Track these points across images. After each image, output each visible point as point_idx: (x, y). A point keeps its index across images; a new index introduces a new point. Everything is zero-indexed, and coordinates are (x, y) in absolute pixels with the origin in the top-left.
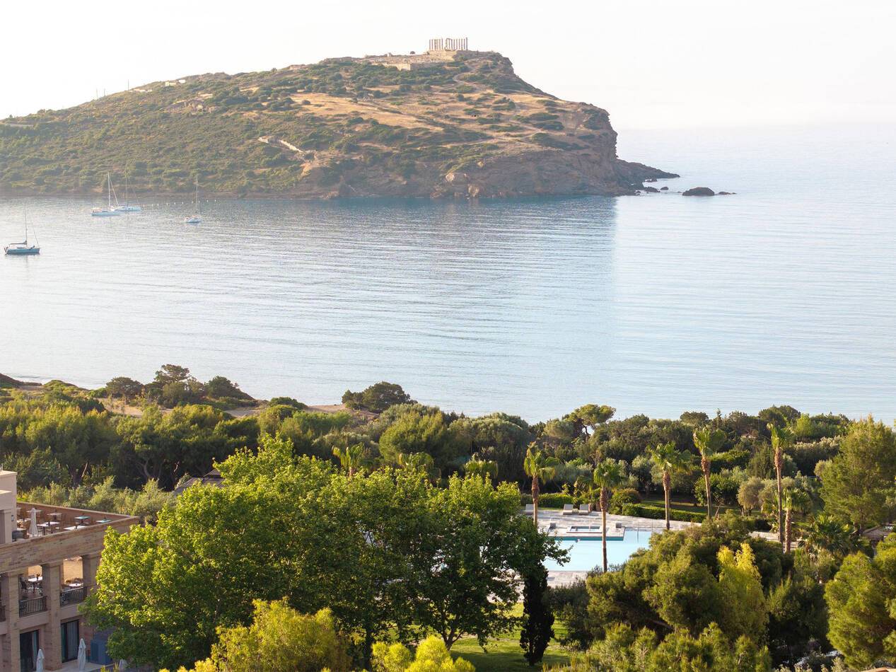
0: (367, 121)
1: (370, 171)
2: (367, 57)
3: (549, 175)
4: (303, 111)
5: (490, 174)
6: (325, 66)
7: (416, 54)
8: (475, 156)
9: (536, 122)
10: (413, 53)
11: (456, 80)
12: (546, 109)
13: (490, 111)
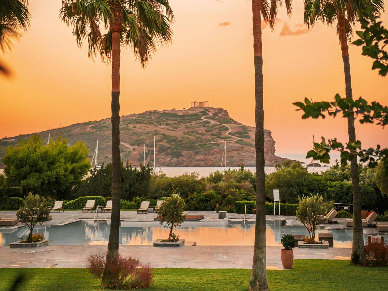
0: (161, 134)
1: (161, 155)
2: (164, 110)
3: (243, 157)
4: (133, 130)
5: (216, 156)
6: (145, 114)
7: (186, 109)
8: (209, 148)
9: (238, 135)
10: (184, 108)
11: (203, 119)
12: (243, 130)
13: (217, 131)
